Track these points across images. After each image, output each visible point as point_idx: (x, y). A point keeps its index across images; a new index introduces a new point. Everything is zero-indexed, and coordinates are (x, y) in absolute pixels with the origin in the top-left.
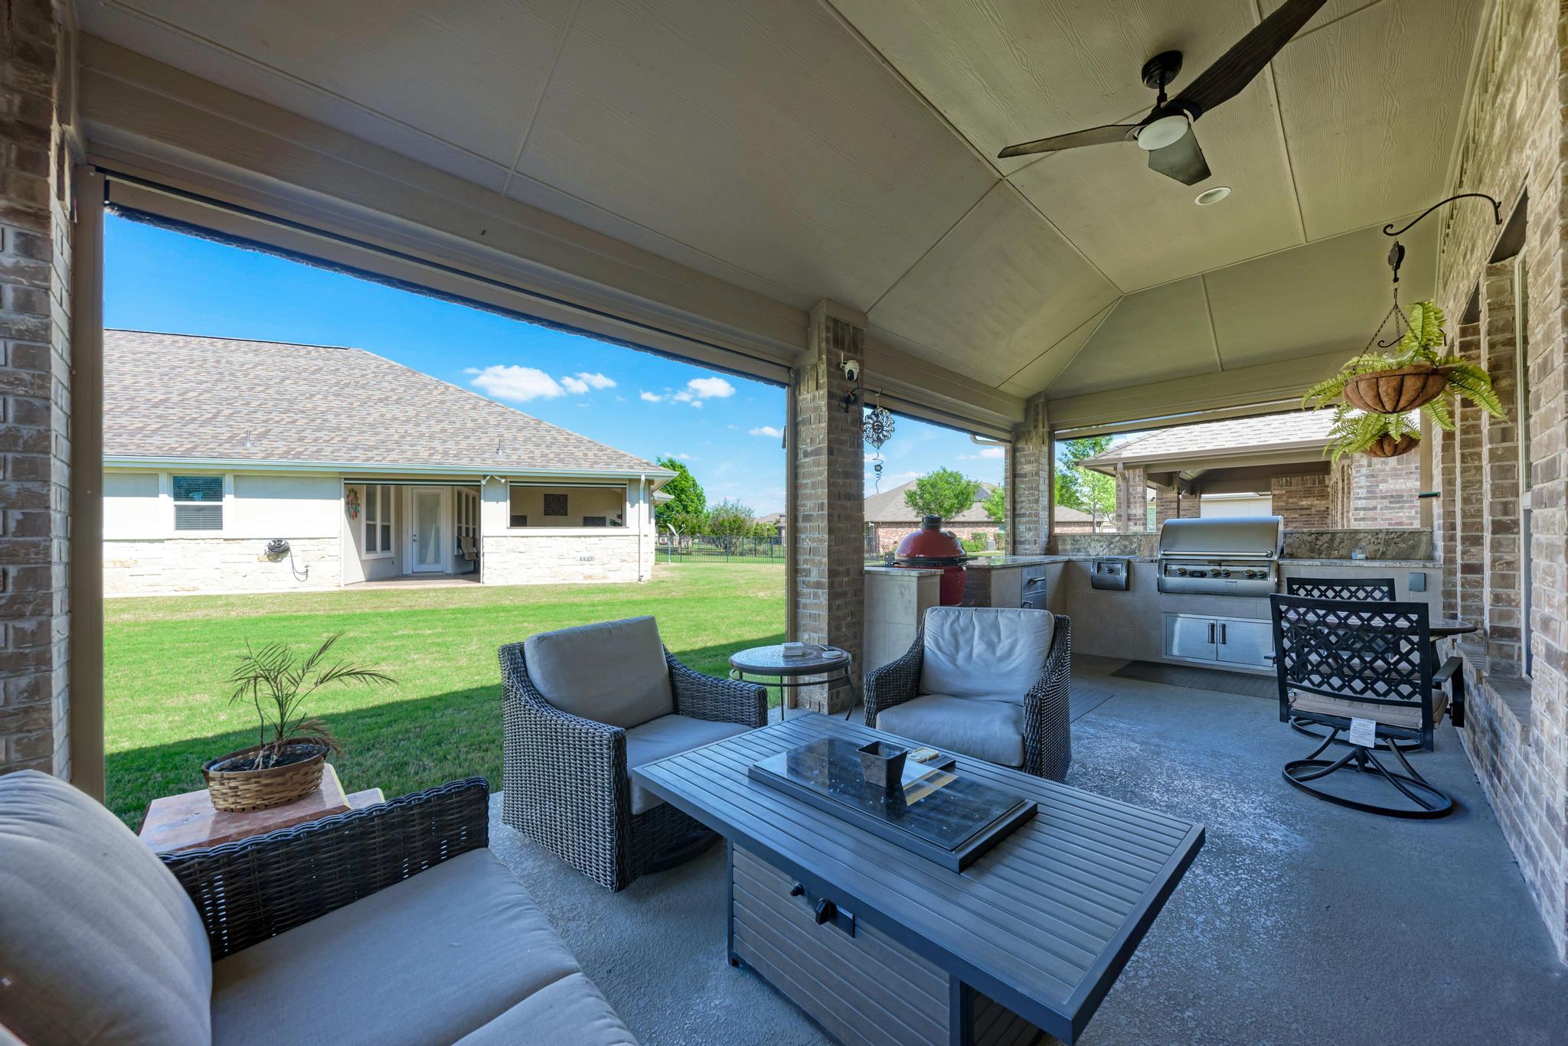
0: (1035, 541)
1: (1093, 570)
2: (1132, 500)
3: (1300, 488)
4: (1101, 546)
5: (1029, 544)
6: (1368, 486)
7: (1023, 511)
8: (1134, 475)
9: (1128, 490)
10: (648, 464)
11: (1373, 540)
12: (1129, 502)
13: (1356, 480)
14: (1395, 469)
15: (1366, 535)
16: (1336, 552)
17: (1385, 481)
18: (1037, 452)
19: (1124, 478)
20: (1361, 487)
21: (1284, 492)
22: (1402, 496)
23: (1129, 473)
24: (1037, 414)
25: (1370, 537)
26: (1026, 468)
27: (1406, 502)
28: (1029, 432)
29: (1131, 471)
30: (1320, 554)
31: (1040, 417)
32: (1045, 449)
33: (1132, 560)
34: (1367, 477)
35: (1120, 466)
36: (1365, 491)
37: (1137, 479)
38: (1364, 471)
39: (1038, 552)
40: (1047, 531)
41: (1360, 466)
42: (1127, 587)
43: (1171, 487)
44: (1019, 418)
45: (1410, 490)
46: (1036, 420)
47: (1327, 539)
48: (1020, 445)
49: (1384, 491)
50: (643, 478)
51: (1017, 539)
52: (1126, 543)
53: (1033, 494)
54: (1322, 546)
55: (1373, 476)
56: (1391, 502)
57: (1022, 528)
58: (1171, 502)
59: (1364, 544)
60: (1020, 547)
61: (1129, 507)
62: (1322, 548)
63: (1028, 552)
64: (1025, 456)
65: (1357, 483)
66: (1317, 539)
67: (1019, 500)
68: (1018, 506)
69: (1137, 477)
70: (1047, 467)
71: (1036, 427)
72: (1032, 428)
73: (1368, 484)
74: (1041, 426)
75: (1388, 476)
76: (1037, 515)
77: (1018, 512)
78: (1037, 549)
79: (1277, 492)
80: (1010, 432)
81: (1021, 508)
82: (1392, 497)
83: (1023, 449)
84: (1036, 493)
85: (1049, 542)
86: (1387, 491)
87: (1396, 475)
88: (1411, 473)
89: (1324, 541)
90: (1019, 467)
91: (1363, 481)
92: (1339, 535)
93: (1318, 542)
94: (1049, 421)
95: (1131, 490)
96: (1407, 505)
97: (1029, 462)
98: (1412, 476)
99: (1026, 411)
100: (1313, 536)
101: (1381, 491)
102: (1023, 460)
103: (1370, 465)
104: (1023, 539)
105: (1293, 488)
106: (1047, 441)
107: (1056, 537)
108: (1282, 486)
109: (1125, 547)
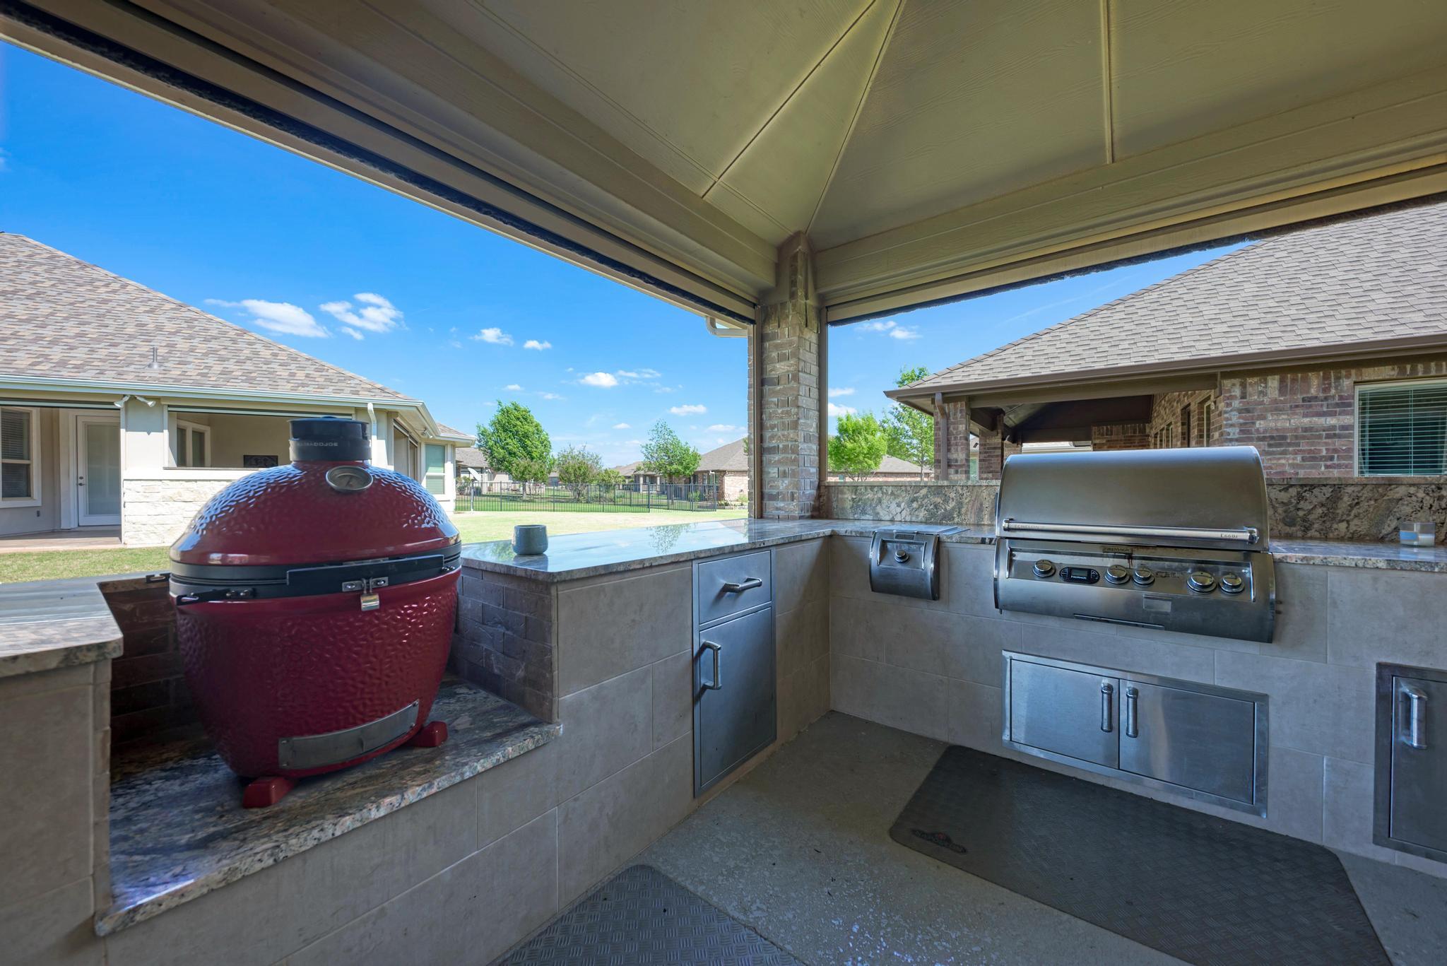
0: (792, 494)
1: (874, 554)
2: (953, 442)
3: (1121, 437)
4: (899, 505)
5: (783, 500)
6: (1241, 424)
7: (774, 443)
8: (956, 409)
9: (948, 429)
10: (382, 390)
11: (1428, 501)
12: (949, 444)
13: (1226, 415)
14: (1275, 401)
15: (1412, 490)
16: (1344, 525)
17: (1263, 418)
18: (795, 339)
19: (945, 414)
20: (1232, 425)
21: (1104, 442)
22: (1284, 438)
23: (949, 408)
24: (794, 272)
25: (1421, 494)
26: (779, 368)
27: (1289, 445)
28: (783, 304)
29: (951, 405)
30: (1307, 529)
31: (800, 278)
32: (812, 336)
33: (944, 538)
34: (1240, 411)
35: (938, 397)
36: (1237, 430)
37: (959, 415)
38: (1236, 404)
39: (796, 513)
40: (815, 479)
41: (1232, 397)
42: (934, 591)
43: (995, 432)
44: (766, 279)
45: (1296, 429)
46: (793, 283)
47: (1322, 499)
48: (771, 328)
49: (1261, 430)
50: (370, 407)
51: (767, 490)
52: (939, 500)
53: (788, 413)
54: (1310, 512)
55: (1248, 411)
56: (1270, 446)
57: (772, 472)
58: (995, 448)
59: (1408, 510)
60: (770, 505)
61: (949, 450)
62: (1311, 517)
63: (782, 513)
64: (777, 347)
65: (1227, 419)
66: (1300, 497)
67: (768, 423)
68: (767, 434)
69: (958, 411)
70: (815, 369)
71: (793, 295)
72: (786, 298)
73: (1241, 421)
74: (800, 293)
75: (1266, 410)
76: (795, 450)
77: (766, 445)
78: (794, 508)
79: (1097, 441)
80: (754, 305)
81: (772, 437)
82: (1272, 438)
83: (775, 336)
84: (794, 410)
85: (819, 496)
86: (1265, 431)
87: (1276, 408)
88: (1297, 406)
89: (1315, 501)
90: (769, 367)
91: (1235, 418)
92: (1350, 490)
93: (1302, 505)
94: (816, 288)
95: (951, 429)
96: (1291, 449)
97: (782, 358)
98: (1299, 411)
99: (778, 268)
100: (1293, 491)
101: (1258, 430)
102: (774, 354)
103: (1243, 396)
104: (774, 492)
105: (1114, 437)
106: (814, 323)
107: (828, 487)
108: (1103, 435)
109: (936, 506)
